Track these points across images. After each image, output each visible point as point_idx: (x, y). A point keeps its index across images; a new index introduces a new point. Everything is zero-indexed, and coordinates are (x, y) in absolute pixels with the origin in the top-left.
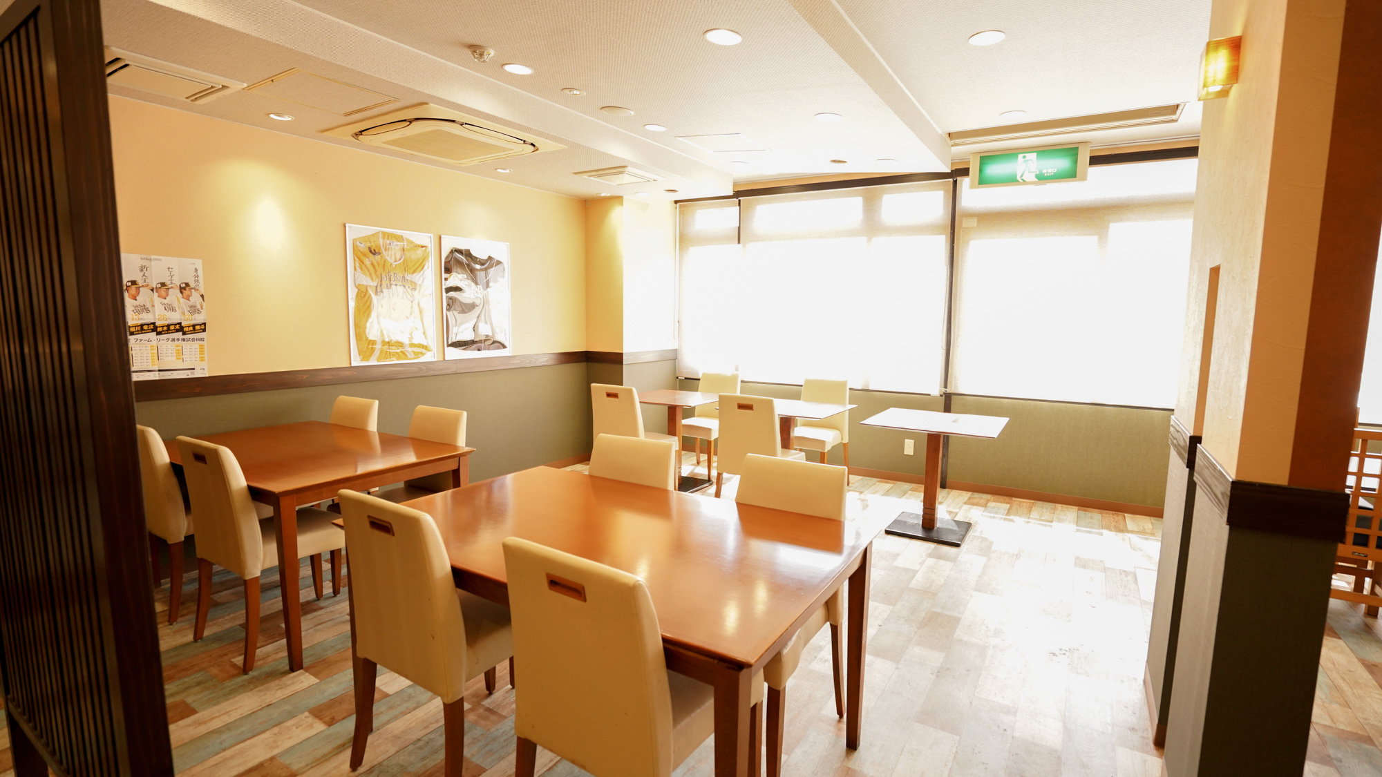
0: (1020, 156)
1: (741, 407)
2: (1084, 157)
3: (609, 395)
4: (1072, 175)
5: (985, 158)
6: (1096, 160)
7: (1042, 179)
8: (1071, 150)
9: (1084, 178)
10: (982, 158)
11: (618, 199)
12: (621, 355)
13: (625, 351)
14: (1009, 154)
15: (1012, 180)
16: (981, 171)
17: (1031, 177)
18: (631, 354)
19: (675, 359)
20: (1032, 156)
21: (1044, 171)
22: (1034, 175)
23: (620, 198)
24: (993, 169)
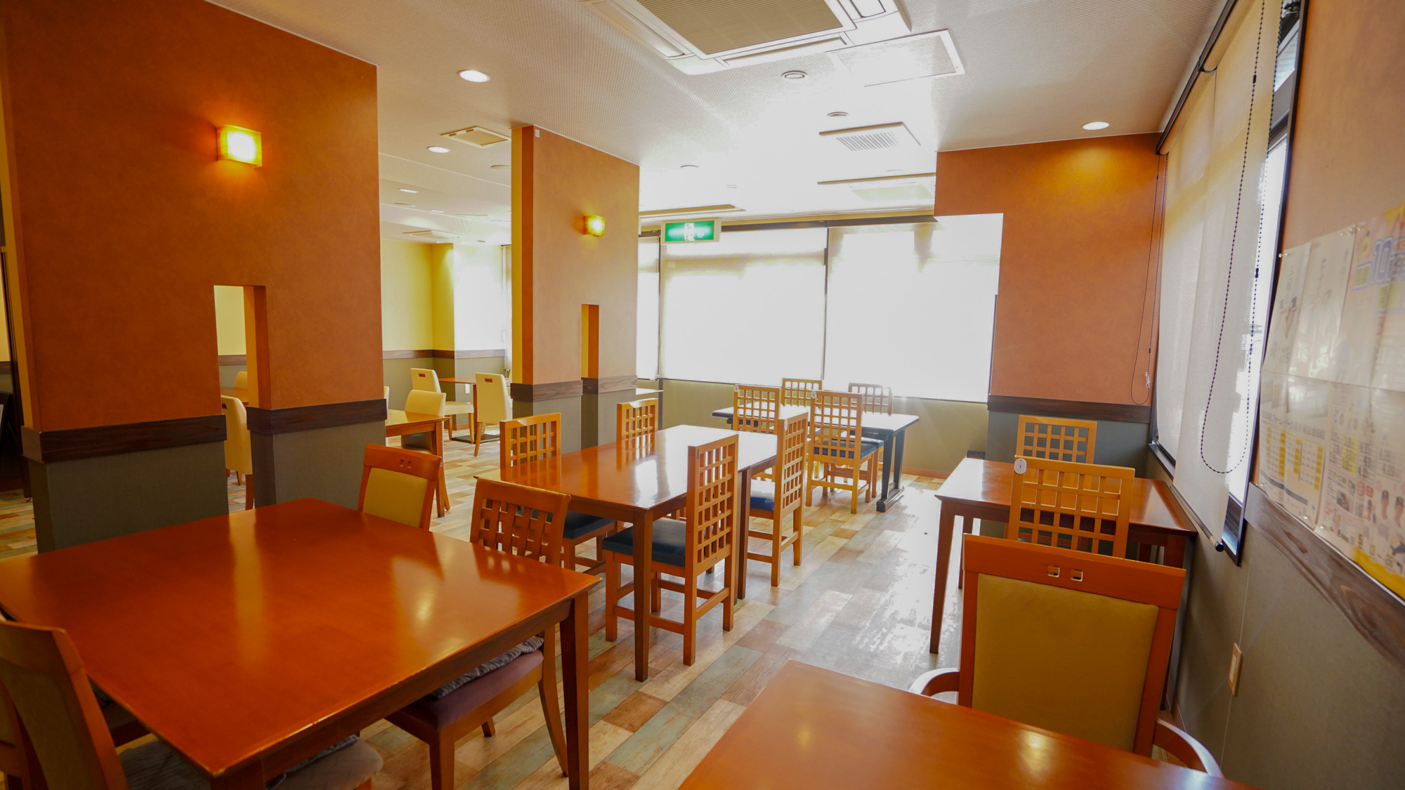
0: (686, 224)
1: (487, 380)
2: (718, 226)
3: (421, 375)
4: (710, 238)
5: (669, 225)
6: (726, 228)
7: (697, 239)
8: (711, 223)
9: (718, 240)
10: (666, 224)
11: (450, 245)
12: (453, 352)
13: (455, 350)
14: (680, 224)
15: (681, 240)
16: (666, 233)
17: (691, 239)
18: (459, 352)
19: (504, 357)
20: (692, 225)
21: (698, 235)
22: (692, 237)
23: (452, 244)
24: (674, 232)
